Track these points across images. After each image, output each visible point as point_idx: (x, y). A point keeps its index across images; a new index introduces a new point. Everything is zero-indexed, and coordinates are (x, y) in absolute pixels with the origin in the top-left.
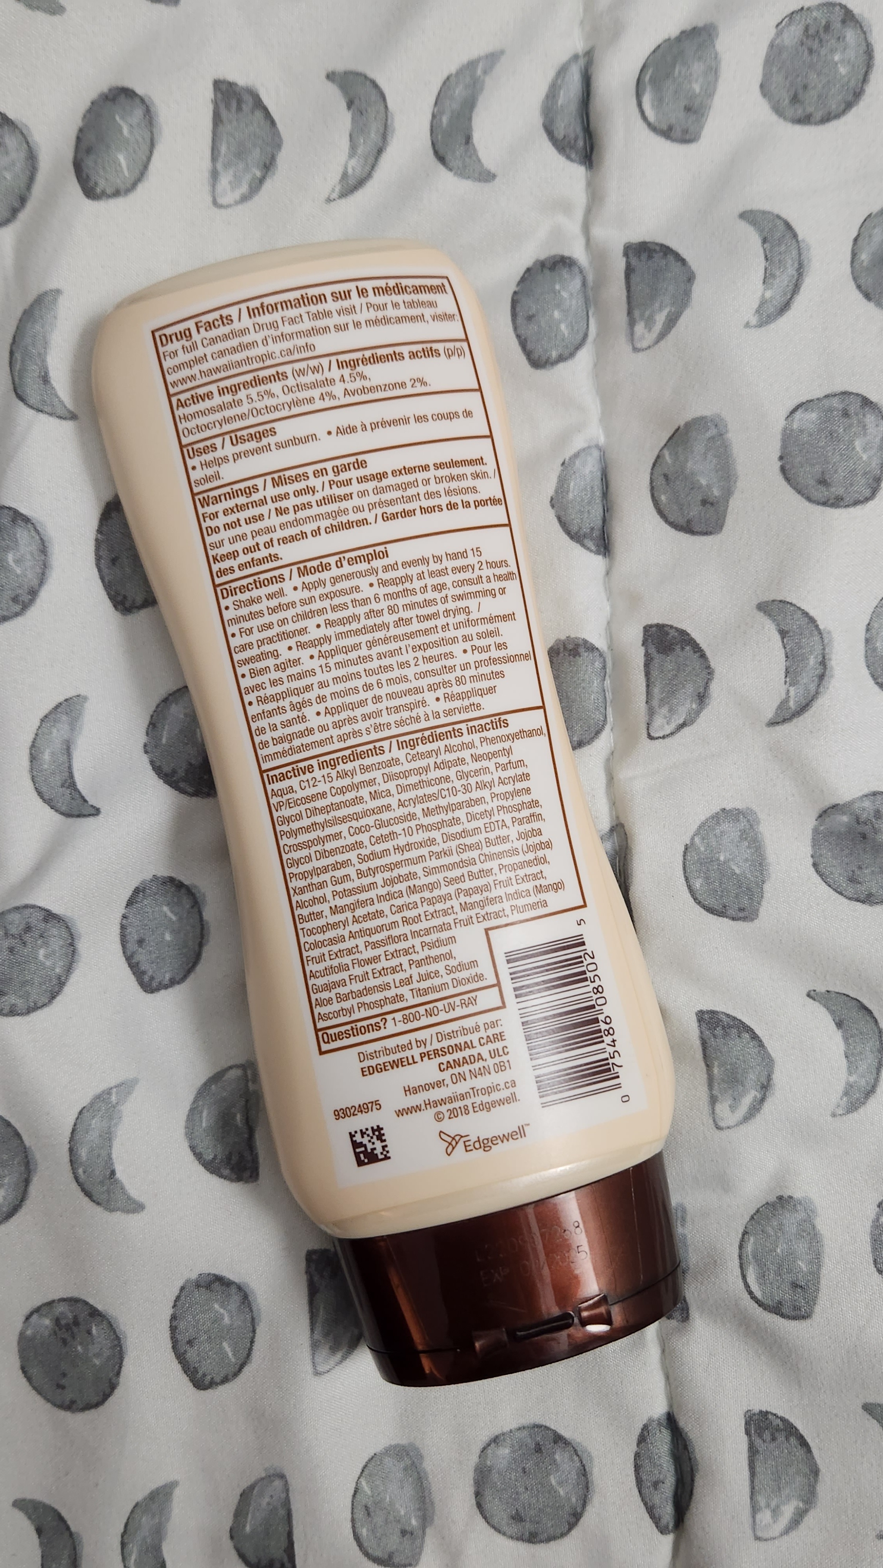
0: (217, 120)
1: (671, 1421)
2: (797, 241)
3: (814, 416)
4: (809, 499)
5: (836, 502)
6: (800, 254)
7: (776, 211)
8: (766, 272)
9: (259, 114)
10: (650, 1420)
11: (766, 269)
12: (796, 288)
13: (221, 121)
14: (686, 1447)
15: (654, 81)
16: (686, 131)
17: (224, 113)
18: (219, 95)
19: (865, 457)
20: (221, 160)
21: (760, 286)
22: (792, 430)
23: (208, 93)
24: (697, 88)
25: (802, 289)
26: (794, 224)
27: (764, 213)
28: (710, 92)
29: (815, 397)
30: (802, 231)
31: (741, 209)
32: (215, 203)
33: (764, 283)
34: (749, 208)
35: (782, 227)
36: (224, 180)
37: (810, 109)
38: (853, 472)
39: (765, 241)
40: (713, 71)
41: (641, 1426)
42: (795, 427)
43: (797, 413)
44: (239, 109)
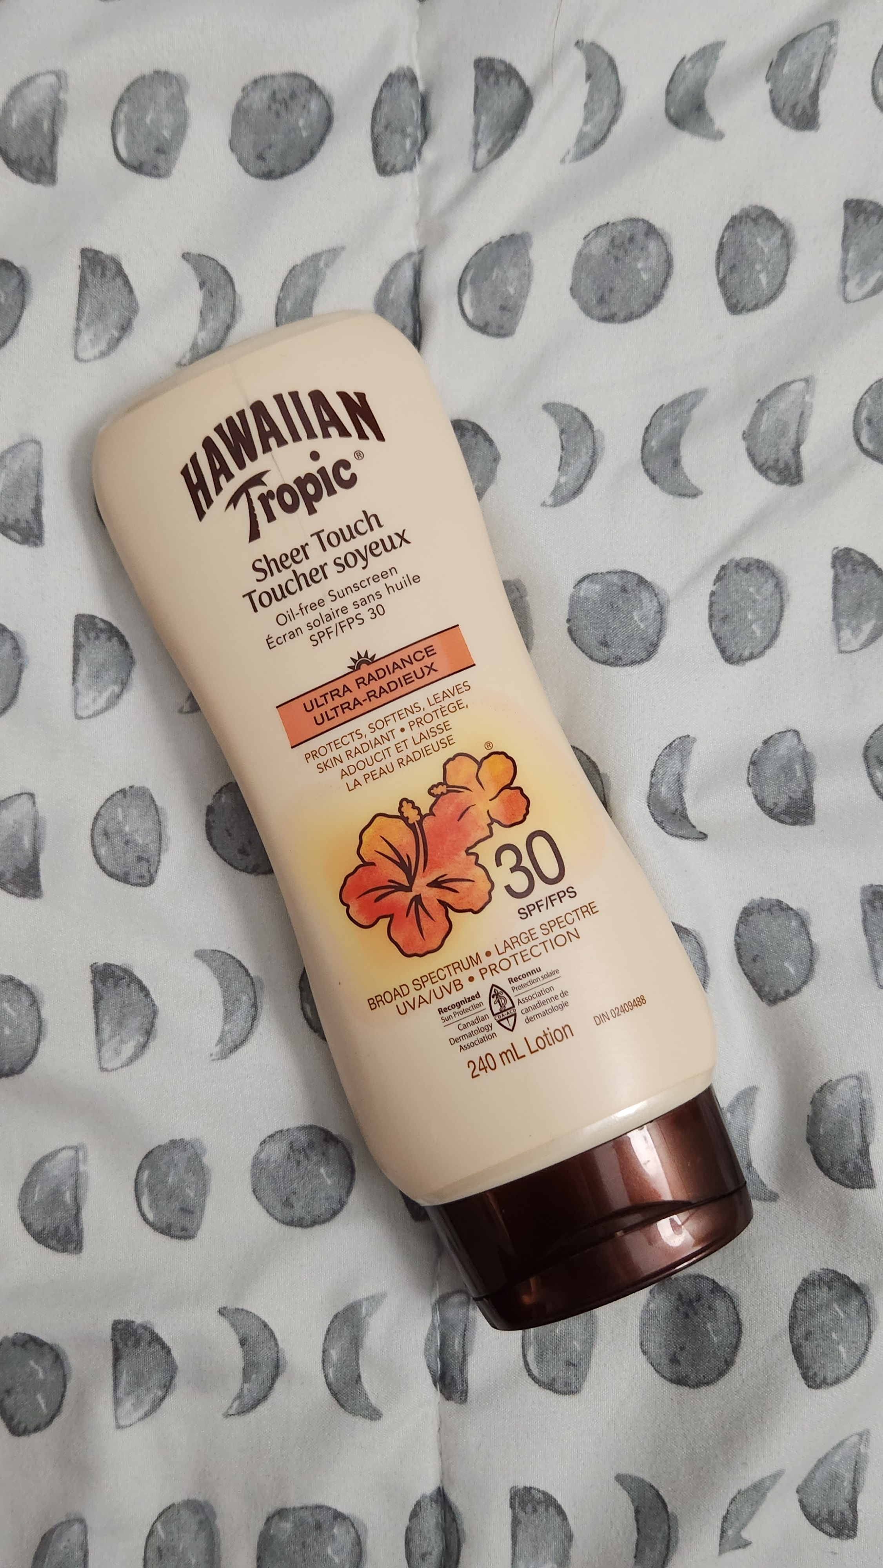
0: (83, 283)
1: (441, 1498)
2: (593, 431)
3: (598, 587)
4: (591, 658)
5: (616, 662)
6: (594, 443)
7: (575, 405)
8: (561, 460)
9: (119, 281)
10: (424, 1497)
11: (561, 458)
12: (589, 474)
13: (87, 286)
14: (454, 1520)
15: (473, 282)
16: (501, 327)
17: (89, 277)
18: (86, 263)
19: (642, 626)
20: (84, 319)
21: (556, 473)
22: (578, 597)
23: (76, 260)
24: (512, 290)
25: (594, 475)
26: (590, 416)
27: (564, 406)
28: (523, 293)
29: (600, 571)
30: (596, 424)
31: (545, 400)
32: (77, 357)
33: (559, 469)
34: (552, 400)
35: (579, 419)
36: (86, 337)
37: (614, 309)
38: (630, 637)
39: (562, 432)
40: (527, 277)
41: (415, 1502)
42: (582, 594)
43: (584, 583)
44: (103, 275)
